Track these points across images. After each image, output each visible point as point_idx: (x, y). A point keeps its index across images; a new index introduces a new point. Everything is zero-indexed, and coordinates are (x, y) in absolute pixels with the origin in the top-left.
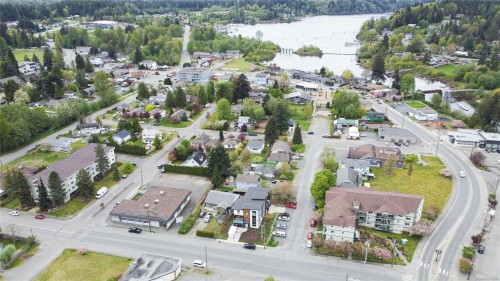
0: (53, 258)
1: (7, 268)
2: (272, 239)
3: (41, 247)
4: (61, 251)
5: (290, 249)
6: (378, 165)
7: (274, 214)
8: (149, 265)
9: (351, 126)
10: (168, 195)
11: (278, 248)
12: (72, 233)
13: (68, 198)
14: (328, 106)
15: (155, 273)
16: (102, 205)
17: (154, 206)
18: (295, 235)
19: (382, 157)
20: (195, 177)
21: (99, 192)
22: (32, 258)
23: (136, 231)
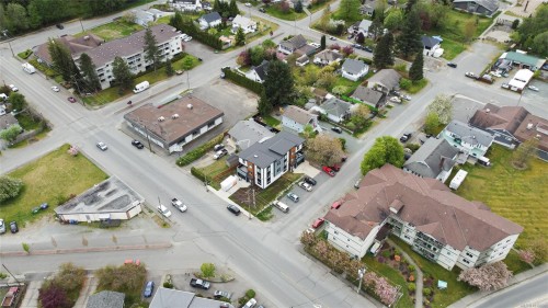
0: (49, 150)
1: (10, 147)
2: (268, 210)
3: (50, 134)
4: (60, 145)
5: (278, 233)
6: (513, 146)
7: (299, 175)
8: (109, 194)
9: (525, 67)
10: (195, 111)
11: (266, 224)
12: (84, 127)
13: (105, 86)
14: (515, 25)
15: (106, 206)
16: (130, 102)
17: (169, 121)
18: (302, 214)
19: (523, 136)
20: (250, 94)
21: (137, 86)
22: (35, 144)
23: (138, 146)
